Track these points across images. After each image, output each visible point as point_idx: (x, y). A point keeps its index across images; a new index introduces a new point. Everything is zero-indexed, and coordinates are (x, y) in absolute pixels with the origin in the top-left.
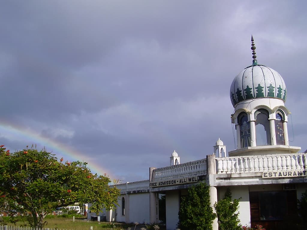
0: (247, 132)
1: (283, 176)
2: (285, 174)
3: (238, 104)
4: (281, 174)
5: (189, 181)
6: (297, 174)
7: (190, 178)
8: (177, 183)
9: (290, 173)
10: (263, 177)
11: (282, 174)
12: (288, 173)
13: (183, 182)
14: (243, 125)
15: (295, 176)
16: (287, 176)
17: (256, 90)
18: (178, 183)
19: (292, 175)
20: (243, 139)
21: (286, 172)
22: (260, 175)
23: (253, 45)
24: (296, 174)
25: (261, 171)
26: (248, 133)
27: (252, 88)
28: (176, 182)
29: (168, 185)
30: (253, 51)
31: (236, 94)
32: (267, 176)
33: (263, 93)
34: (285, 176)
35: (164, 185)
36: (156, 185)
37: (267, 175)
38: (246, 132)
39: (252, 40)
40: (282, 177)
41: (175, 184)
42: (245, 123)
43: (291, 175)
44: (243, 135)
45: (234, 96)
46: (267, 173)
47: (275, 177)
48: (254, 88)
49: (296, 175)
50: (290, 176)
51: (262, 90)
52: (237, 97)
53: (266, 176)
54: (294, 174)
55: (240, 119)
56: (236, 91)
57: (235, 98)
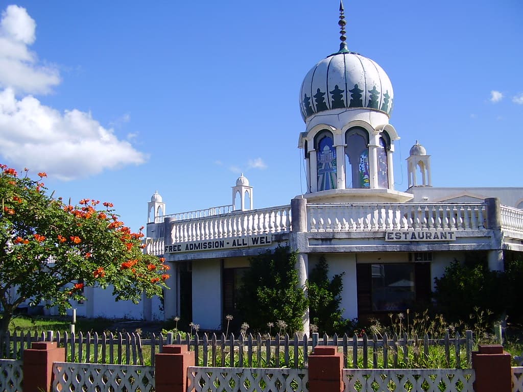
0: (330, 164)
1: (418, 239)
2: (421, 236)
3: (316, 115)
4: (415, 235)
5: (254, 244)
6: (440, 236)
7: (255, 238)
8: (226, 246)
9: (429, 235)
10: (387, 240)
11: (417, 236)
12: (426, 235)
13: (241, 245)
14: (323, 152)
15: (436, 240)
16: (425, 239)
17: (349, 94)
18: (230, 246)
19: (432, 237)
20: (321, 176)
21: (423, 233)
22: (381, 236)
23: (342, 17)
24: (437, 236)
25: (381, 230)
26: (331, 166)
27: (344, 91)
28: (225, 244)
29: (207, 249)
30: (341, 28)
31: (314, 99)
32: (393, 238)
33: (362, 100)
34: (421, 238)
35: (198, 249)
36: (180, 250)
37: (393, 236)
38: (327, 164)
39: (341, 9)
40: (415, 240)
41: (222, 248)
42: (326, 148)
43: (430, 238)
44: (323, 168)
45: (310, 101)
46: (392, 233)
47: (406, 240)
48: (348, 90)
49: (438, 238)
50: (428, 240)
51: (361, 96)
52: (315, 103)
53: (391, 239)
54: (435, 236)
55: (318, 141)
56: (315, 93)
57: (311, 105)
